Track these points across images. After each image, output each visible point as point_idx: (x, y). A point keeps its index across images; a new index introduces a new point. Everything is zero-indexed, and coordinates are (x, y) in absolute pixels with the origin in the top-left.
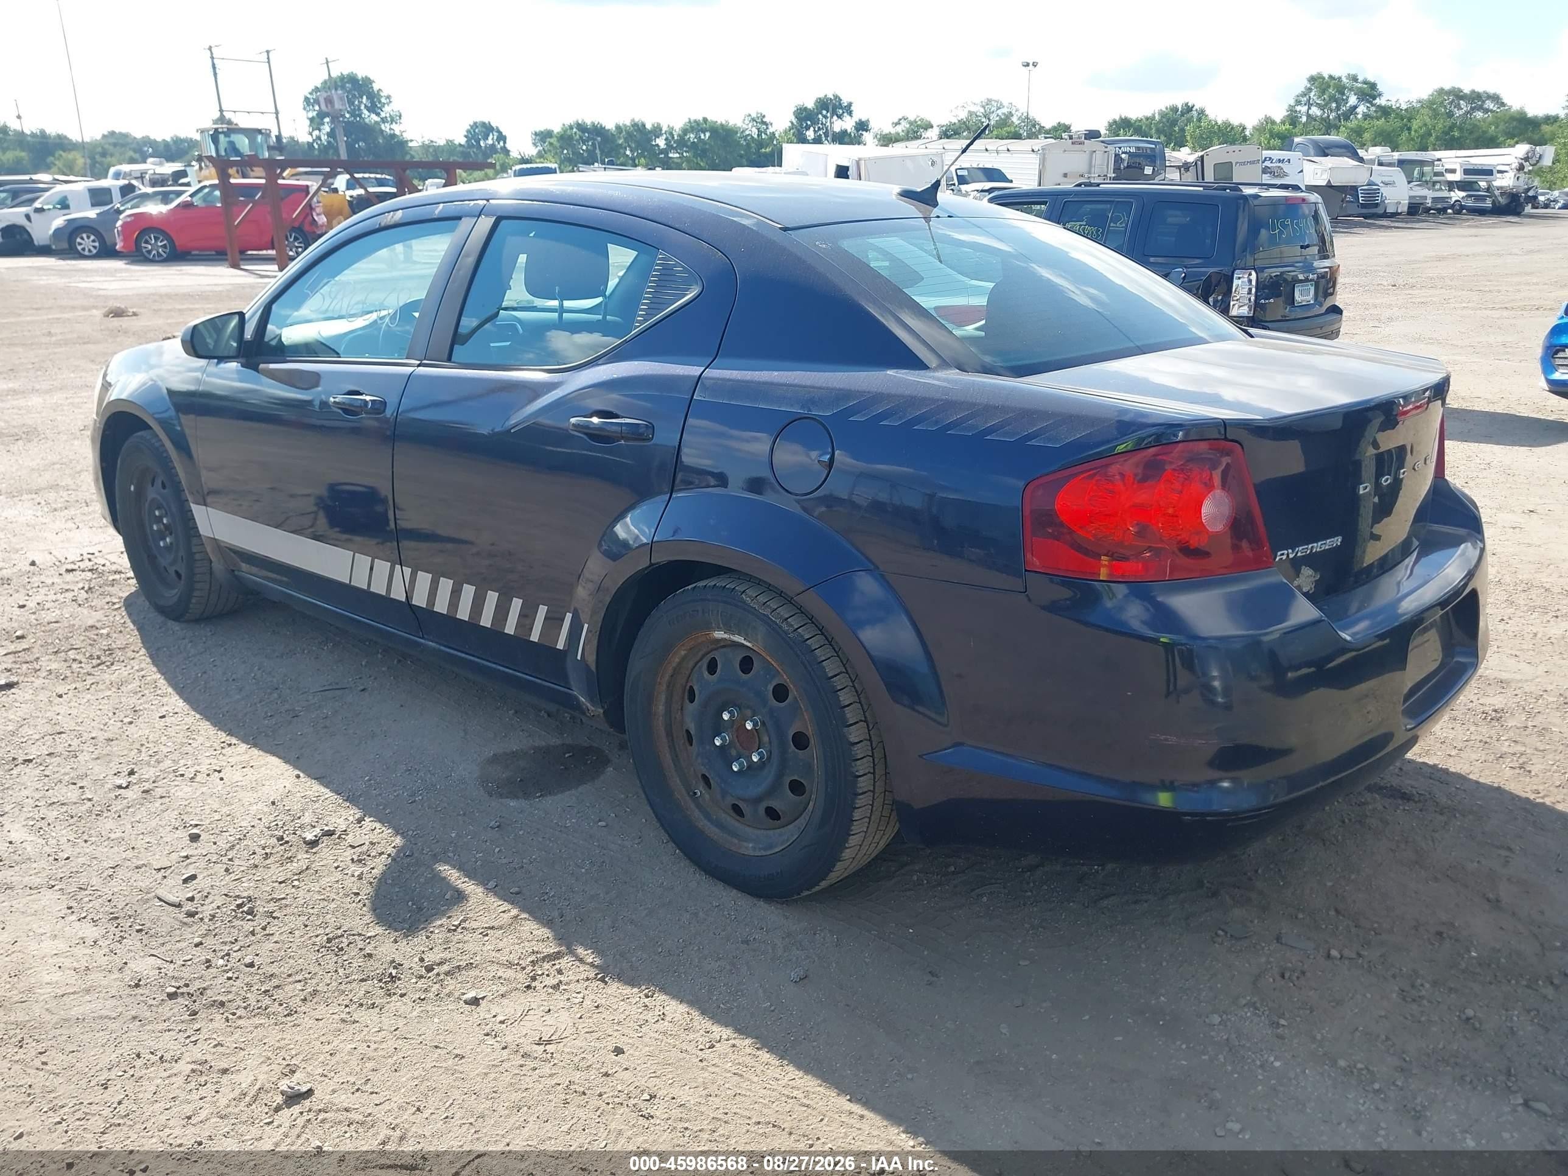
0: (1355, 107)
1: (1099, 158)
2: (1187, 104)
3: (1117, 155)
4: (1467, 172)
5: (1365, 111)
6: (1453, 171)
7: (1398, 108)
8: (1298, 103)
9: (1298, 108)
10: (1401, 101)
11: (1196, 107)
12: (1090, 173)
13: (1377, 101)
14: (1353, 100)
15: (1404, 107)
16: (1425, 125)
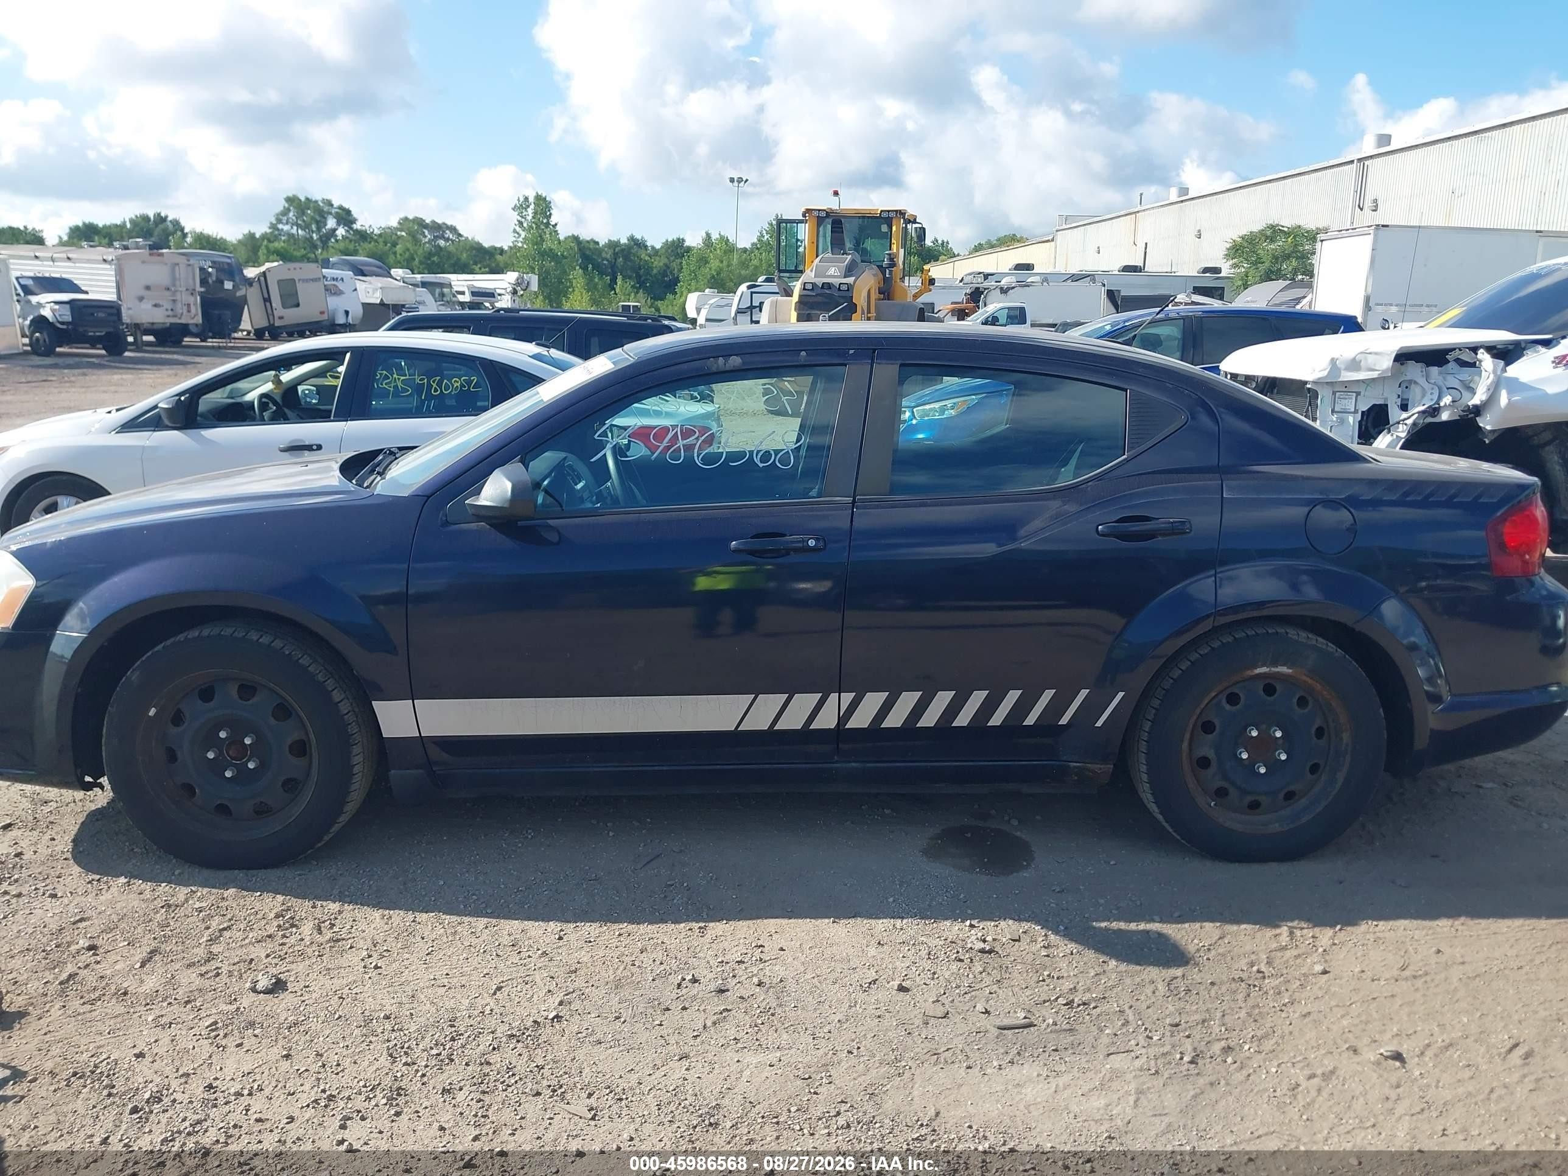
0: (335, 230)
1: (182, 272)
2: (159, 214)
3: (202, 269)
4: (474, 294)
5: (344, 233)
6: (463, 293)
7: (372, 233)
8: (279, 221)
9: (280, 226)
10: (373, 227)
11: (169, 219)
12: (174, 285)
13: (355, 226)
14: (331, 223)
15: (377, 232)
16: (408, 250)
